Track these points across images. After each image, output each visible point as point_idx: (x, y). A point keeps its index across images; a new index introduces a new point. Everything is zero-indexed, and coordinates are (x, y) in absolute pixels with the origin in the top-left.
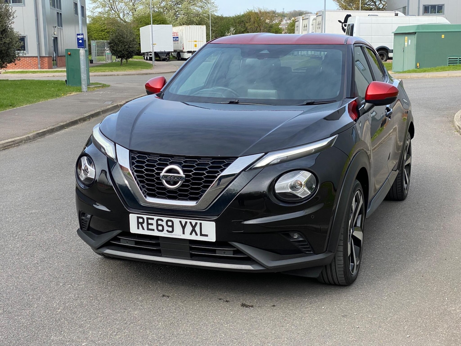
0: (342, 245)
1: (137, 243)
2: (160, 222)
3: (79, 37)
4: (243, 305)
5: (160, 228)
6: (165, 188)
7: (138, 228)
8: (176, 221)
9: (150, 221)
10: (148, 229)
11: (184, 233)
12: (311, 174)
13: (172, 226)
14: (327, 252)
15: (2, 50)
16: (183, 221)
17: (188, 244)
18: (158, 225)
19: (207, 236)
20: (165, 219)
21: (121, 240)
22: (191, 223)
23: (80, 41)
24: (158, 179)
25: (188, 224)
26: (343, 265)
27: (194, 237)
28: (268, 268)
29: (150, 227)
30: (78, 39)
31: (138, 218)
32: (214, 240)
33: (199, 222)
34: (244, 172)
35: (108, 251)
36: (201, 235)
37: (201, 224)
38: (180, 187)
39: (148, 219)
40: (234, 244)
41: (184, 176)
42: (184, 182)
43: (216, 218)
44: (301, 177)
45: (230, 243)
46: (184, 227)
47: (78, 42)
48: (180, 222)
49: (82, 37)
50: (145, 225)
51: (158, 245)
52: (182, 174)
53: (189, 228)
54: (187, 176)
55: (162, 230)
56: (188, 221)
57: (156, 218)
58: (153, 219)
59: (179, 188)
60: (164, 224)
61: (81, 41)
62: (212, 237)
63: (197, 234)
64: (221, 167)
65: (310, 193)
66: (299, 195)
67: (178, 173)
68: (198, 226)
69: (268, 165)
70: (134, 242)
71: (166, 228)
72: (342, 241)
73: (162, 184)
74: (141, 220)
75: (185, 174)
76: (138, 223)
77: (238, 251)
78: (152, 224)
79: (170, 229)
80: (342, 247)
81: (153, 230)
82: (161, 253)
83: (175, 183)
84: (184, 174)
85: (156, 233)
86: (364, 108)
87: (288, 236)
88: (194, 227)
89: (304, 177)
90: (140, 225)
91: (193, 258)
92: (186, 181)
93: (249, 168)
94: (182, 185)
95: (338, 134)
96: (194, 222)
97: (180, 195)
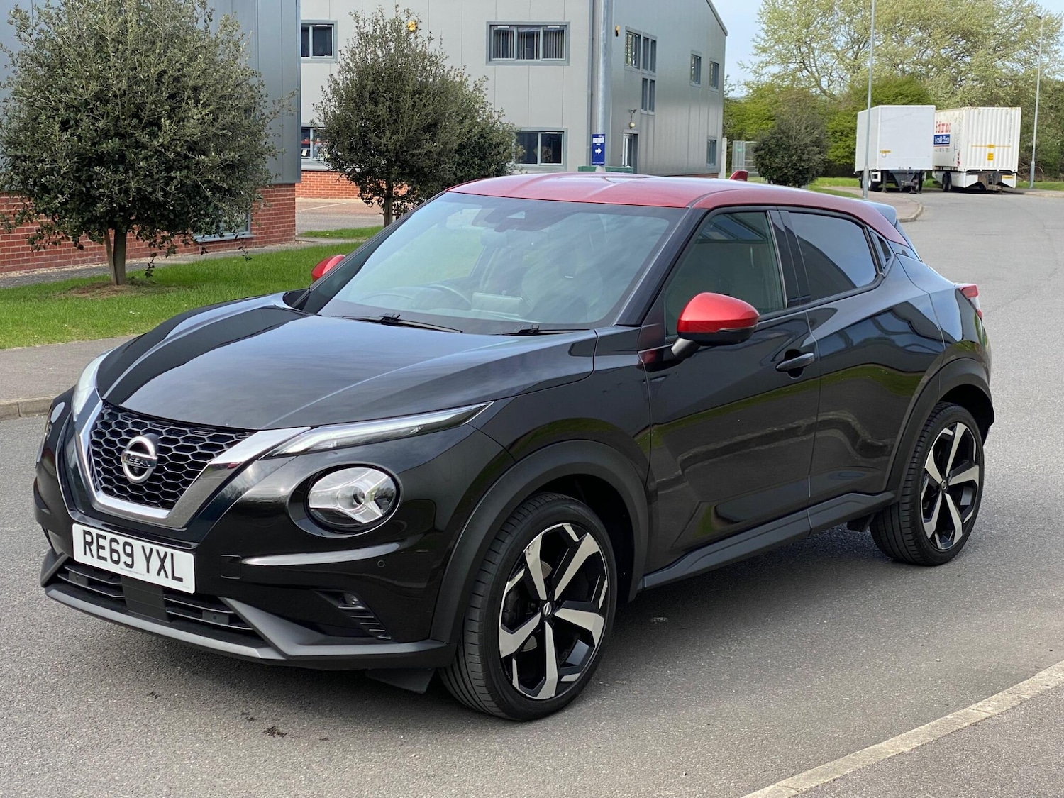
0: (477, 631)
1: (91, 582)
2: (114, 545)
3: (595, 140)
4: (272, 732)
5: (115, 557)
6: (126, 480)
7: (85, 554)
8: (138, 544)
9: (101, 542)
10: (99, 557)
11: (148, 571)
12: (387, 476)
13: (131, 555)
14: (429, 640)
15: (423, 168)
16: (148, 546)
17: (160, 594)
18: (113, 551)
19: (181, 580)
20: (122, 539)
21: (70, 574)
22: (158, 551)
23: (596, 151)
24: (118, 460)
25: (154, 553)
26: (482, 674)
27: (163, 581)
28: (290, 659)
29: (102, 553)
30: (594, 146)
31: (86, 533)
32: (192, 590)
33: (170, 551)
34: (256, 461)
35: (55, 593)
36: (174, 578)
37: (172, 555)
38: (148, 479)
39: (99, 536)
40: (228, 602)
41: (156, 458)
42: (154, 471)
43: (194, 545)
44: (366, 481)
45: (221, 598)
46: (148, 559)
47: (594, 152)
48: (143, 547)
49: (603, 142)
50: (94, 547)
51: (118, 589)
52: (152, 455)
53: (155, 563)
54: (161, 460)
55: (117, 562)
56: (155, 547)
57: (109, 536)
58: (104, 537)
59: (145, 481)
60: (119, 548)
61: (599, 151)
62: (188, 585)
63: (167, 576)
64: (221, 447)
65: (381, 515)
66: (357, 517)
67: (147, 452)
68: (169, 557)
69: (305, 452)
70: (86, 581)
71: (124, 558)
72: (477, 624)
73: (121, 470)
74: (88, 538)
75: (158, 456)
76: (86, 543)
77: (236, 618)
78: (103, 548)
79: (129, 561)
80: (477, 635)
81: (105, 559)
82: (126, 606)
83: (141, 472)
84: (156, 455)
85: (108, 566)
86: (673, 349)
87: (340, 597)
88: (163, 561)
89: (372, 481)
90: (87, 546)
91: (173, 623)
92: (160, 469)
93: (269, 455)
94: (152, 477)
95: (495, 401)
96: (162, 550)
97: (150, 496)
